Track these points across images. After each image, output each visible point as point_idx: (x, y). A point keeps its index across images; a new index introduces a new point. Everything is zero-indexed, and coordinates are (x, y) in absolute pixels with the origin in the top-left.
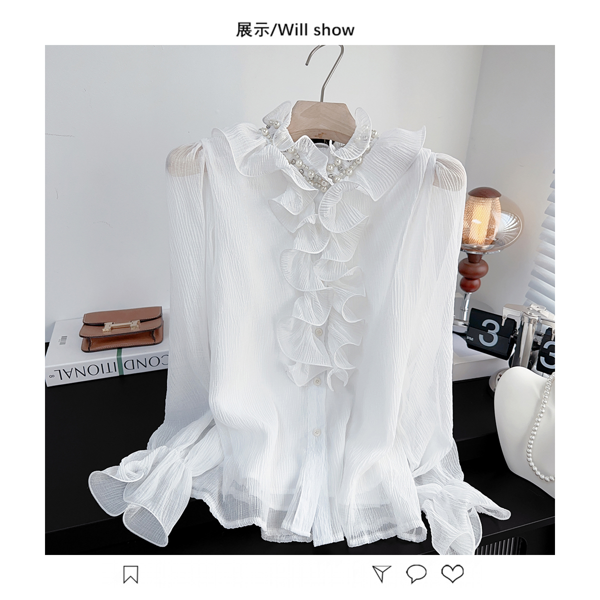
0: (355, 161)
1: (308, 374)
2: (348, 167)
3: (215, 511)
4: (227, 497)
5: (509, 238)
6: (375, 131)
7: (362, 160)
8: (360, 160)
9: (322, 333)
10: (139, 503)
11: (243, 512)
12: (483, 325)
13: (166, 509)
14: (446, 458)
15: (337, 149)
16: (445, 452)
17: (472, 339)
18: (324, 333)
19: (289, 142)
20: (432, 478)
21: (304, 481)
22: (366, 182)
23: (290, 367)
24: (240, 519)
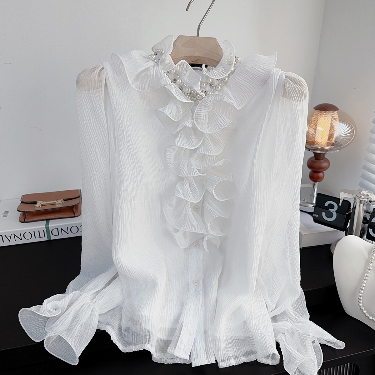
0: (222, 79)
1: (189, 239)
2: (217, 84)
3: (115, 339)
4: (125, 329)
5: (345, 141)
6: (238, 58)
7: (228, 79)
8: (227, 79)
9: (199, 209)
10: (56, 332)
11: (136, 340)
12: (325, 205)
13: (77, 337)
14: (296, 303)
15: (208, 70)
16: (294, 299)
17: (317, 216)
18: (201, 208)
19: (171, 66)
20: (284, 317)
21: (185, 318)
22: (231, 95)
23: (174, 234)
24: (134, 345)
